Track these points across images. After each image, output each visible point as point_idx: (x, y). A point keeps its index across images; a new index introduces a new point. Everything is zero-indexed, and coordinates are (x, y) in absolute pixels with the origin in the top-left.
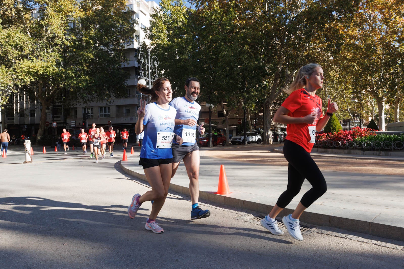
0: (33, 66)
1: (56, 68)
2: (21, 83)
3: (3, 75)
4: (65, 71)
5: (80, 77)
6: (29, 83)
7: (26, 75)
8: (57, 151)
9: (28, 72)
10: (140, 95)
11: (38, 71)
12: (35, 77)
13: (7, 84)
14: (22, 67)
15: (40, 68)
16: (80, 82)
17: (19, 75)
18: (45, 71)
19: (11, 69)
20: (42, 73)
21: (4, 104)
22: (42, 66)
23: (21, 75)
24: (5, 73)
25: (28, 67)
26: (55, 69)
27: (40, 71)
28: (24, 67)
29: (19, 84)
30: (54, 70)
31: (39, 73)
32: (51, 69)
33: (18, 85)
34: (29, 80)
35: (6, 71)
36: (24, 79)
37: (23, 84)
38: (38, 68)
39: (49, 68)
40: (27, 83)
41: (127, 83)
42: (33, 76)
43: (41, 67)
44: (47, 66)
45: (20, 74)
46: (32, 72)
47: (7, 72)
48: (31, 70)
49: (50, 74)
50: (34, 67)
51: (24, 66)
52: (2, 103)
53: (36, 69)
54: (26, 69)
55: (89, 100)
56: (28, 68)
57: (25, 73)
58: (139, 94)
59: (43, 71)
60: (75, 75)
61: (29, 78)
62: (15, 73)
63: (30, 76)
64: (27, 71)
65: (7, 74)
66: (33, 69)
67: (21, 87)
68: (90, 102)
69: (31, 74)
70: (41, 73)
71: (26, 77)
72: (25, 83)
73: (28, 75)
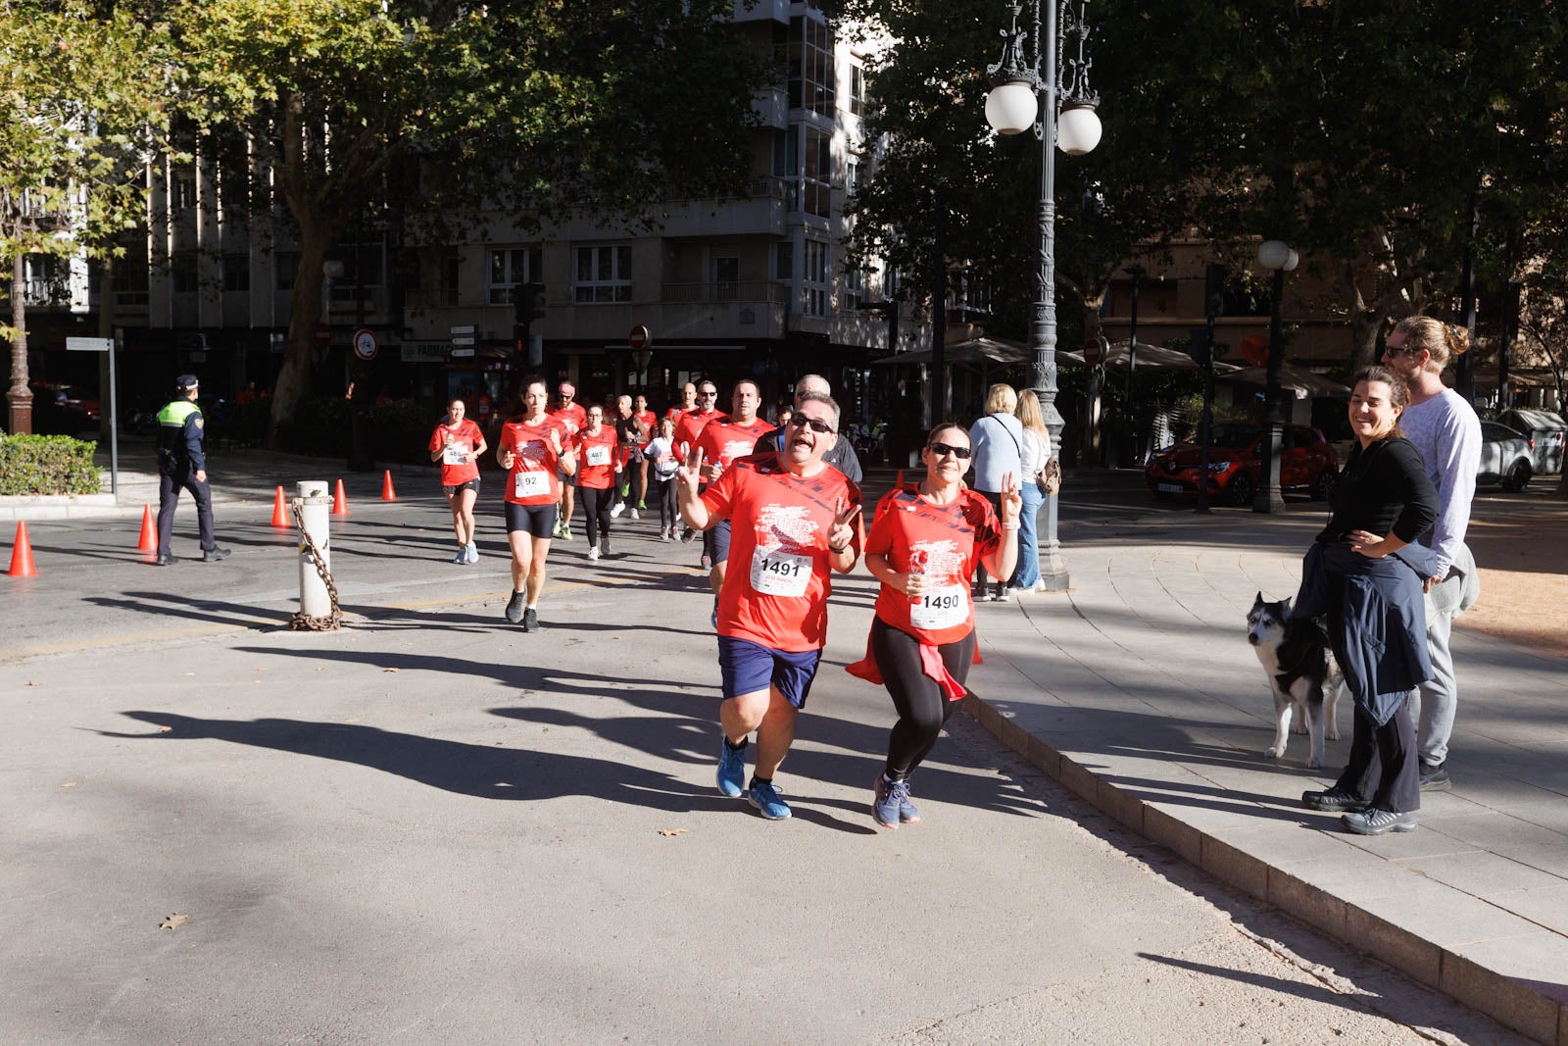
0: (271, 12)
1: (392, 26)
2: (210, 114)
3: (125, 64)
4: (438, 42)
5: (512, 75)
6: (249, 108)
7: (235, 65)
8: (391, 494)
9: (246, 45)
10: (797, 185)
11: (297, 43)
12: (283, 79)
13: (145, 115)
14: (215, 19)
15: (310, 25)
16: (518, 106)
17: (200, 66)
18: (334, 42)
19: (162, 29)
20: (316, 54)
21: (128, 230)
22: (318, 12)
23: (213, 61)
24: (129, 51)
25: (244, 18)
26: (388, 32)
27: (310, 41)
28: (225, 21)
29: (198, 112)
30: (379, 33)
31: (304, 51)
32: (365, 30)
33: (196, 121)
34: (250, 93)
35: (134, 40)
36: (223, 88)
37: (219, 118)
38: (299, 23)
39: (355, 24)
40: (239, 111)
41: (758, 113)
42: (270, 74)
43: (312, 20)
44: (346, 10)
45: (206, 61)
46: (267, 46)
47: (141, 46)
48: (261, 35)
49: (360, 60)
50: (278, 19)
51: (224, 14)
52: (118, 224)
53: (286, 33)
54: (234, 30)
55: (545, 211)
56: (244, 24)
57: (231, 56)
58: (794, 178)
59: (320, 45)
60: (486, 66)
61: (252, 81)
62: (180, 55)
63: (256, 72)
64: (241, 39)
65: (140, 57)
66: (274, 30)
67: (207, 132)
68: (556, 223)
69: (259, 60)
70: (313, 51)
71: (235, 77)
72: (230, 114)
73: (246, 65)
